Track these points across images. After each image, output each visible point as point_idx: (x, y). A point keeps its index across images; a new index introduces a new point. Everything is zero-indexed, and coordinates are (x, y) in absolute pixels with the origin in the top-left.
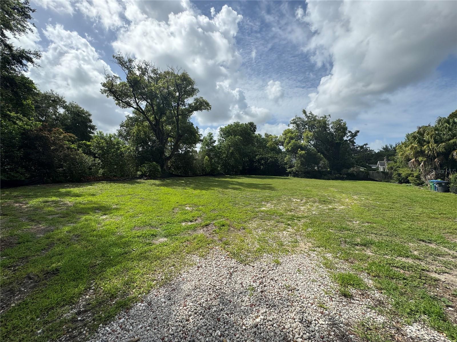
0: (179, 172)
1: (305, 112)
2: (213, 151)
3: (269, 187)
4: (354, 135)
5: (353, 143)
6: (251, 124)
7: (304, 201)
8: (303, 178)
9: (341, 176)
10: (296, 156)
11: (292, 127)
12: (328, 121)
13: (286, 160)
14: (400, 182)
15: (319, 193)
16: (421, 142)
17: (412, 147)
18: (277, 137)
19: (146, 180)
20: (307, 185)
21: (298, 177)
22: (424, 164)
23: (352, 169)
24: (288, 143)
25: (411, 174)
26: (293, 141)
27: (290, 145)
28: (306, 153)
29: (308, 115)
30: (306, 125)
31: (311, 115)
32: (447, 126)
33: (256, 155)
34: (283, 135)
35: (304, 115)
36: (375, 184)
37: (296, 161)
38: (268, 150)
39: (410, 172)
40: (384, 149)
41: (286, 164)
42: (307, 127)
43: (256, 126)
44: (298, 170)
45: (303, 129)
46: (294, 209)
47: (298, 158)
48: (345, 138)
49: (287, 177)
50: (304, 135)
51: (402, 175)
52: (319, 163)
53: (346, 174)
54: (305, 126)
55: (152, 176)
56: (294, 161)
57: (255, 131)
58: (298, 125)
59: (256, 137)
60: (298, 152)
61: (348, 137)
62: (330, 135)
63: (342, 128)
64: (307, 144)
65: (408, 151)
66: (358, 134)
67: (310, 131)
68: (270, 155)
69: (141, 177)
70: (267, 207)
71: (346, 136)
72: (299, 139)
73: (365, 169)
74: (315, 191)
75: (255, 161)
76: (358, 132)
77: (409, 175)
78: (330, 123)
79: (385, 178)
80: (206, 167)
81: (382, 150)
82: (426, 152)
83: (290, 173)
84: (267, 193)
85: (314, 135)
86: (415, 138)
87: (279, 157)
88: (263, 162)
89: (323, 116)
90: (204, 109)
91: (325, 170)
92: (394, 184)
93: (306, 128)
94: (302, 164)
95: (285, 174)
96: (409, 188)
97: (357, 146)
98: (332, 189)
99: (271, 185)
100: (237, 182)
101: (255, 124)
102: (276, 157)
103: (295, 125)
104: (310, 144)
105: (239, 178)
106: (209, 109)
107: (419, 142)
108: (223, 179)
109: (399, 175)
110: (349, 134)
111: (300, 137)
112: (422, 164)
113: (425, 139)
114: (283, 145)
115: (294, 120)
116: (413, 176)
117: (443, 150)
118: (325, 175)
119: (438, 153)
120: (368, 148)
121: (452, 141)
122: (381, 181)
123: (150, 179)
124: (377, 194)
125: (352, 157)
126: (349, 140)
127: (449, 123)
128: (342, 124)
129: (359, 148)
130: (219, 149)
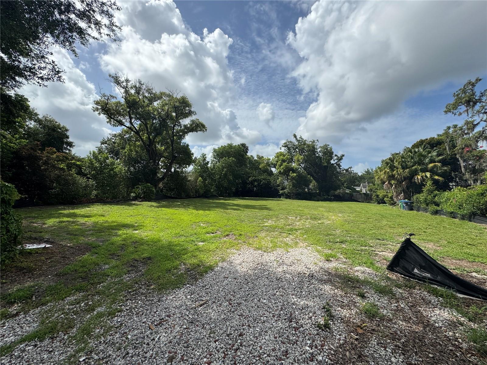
0: (172, 194)
1: (295, 136)
2: (206, 172)
3: (266, 208)
4: (340, 159)
5: (339, 166)
6: (244, 145)
7: (298, 218)
8: (295, 199)
9: (329, 197)
10: (288, 178)
11: (283, 150)
12: (317, 146)
13: (278, 182)
14: (379, 203)
15: (310, 212)
16: (392, 168)
17: (386, 171)
18: (270, 159)
19: (141, 201)
20: (299, 206)
21: (290, 199)
22: (395, 186)
23: (338, 191)
24: (280, 166)
25: (386, 195)
26: (285, 164)
27: (282, 167)
28: (297, 175)
29: (299, 139)
30: (297, 148)
31: (301, 139)
32: (410, 155)
33: (249, 177)
34: (275, 157)
35: (295, 139)
36: (358, 204)
37: (288, 183)
38: (260, 171)
39: (385, 194)
40: (366, 172)
41: (279, 186)
42: (298, 150)
43: (248, 147)
44: (290, 192)
45: (294, 152)
46: (291, 224)
47: (290, 180)
48: (332, 162)
49: (280, 199)
50: (295, 158)
51: (380, 196)
52: (309, 185)
53: (333, 196)
54: (295, 149)
55: (147, 197)
56: (286, 183)
57: (247, 153)
58: (289, 149)
59: (248, 158)
60: (290, 174)
61: (334, 160)
62: (319, 158)
63: (329, 152)
64: (298, 167)
65: (383, 176)
66: (343, 158)
67: (301, 155)
68: (262, 177)
69: (135, 199)
70: (269, 223)
71: (333, 160)
72: (291, 162)
73: (350, 191)
74: (306, 211)
75: (248, 183)
76: (343, 155)
77: (385, 196)
78: (318, 147)
79: (367, 199)
80: (199, 189)
81: (364, 173)
82: (396, 176)
83: (282, 194)
84: (265, 212)
85: (304, 159)
86: (387, 163)
87: (271, 179)
88: (256, 184)
89: (312, 141)
90: (199, 131)
91: (314, 191)
92: (374, 204)
93: (297, 152)
94: (294, 186)
95: (278, 196)
96: (385, 207)
97: (343, 169)
98: (321, 209)
99: (266, 206)
100: (233, 204)
101: (247, 145)
102: (268, 179)
103: (286, 148)
104: (300, 167)
105: (233, 200)
106: (205, 130)
107: (390, 167)
108: (217, 201)
109: (378, 196)
110: (335, 158)
111: (291, 160)
112: (394, 186)
113: (395, 165)
114: (275, 167)
115: (285, 143)
116: (388, 197)
117: (408, 175)
118: (315, 196)
119: (404, 177)
120: (352, 171)
121: (414, 168)
122: (363, 202)
123: (146, 201)
124: (357, 213)
125: (338, 180)
126: (336, 163)
127: (411, 153)
128: (329, 148)
129: (344, 171)
130: (212, 170)
